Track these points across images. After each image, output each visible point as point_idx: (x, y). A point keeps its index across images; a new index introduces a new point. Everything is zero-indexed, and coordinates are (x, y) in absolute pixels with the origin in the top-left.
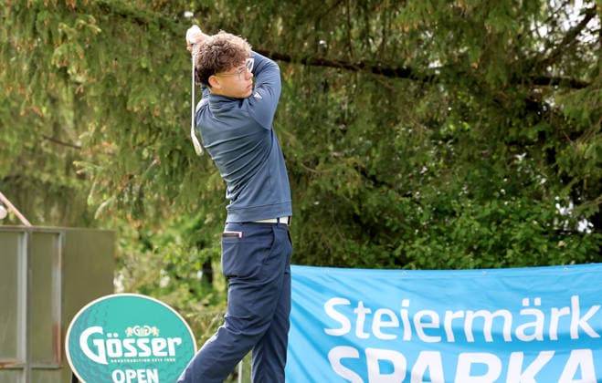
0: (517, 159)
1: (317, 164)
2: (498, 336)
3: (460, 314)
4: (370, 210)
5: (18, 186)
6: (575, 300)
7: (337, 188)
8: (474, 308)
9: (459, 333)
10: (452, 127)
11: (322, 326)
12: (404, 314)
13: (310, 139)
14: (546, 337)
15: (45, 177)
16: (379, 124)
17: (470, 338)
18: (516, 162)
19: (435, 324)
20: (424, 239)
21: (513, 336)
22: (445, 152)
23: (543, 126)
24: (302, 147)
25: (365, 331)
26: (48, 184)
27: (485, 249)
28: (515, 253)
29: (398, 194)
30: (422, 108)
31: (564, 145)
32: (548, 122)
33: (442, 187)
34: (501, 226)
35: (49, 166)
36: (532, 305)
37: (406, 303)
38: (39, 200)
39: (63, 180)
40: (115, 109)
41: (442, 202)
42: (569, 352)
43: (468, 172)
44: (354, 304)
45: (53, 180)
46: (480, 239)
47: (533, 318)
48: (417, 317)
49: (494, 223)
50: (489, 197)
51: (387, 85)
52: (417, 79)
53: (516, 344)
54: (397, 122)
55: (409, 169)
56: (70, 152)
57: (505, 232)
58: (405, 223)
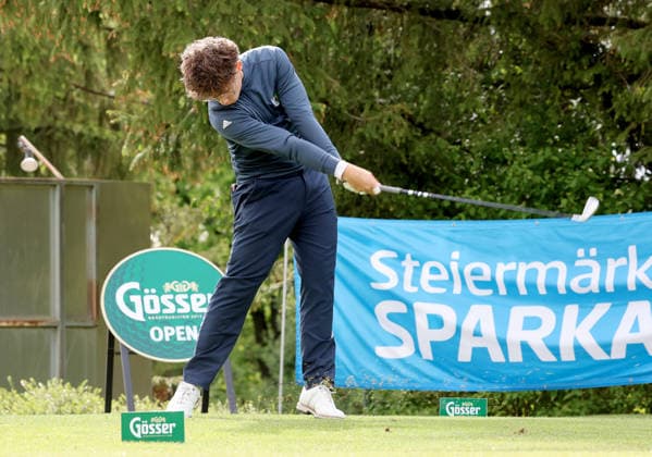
0: (572, 104)
1: (362, 110)
2: (551, 289)
3: (512, 266)
4: (418, 158)
5: (50, 137)
6: (632, 250)
7: (382, 136)
8: (528, 260)
9: (511, 286)
10: (503, 71)
11: (367, 280)
12: (454, 267)
13: (355, 85)
14: (602, 288)
15: (78, 128)
16: (427, 69)
17: (523, 291)
18: (570, 107)
19: (487, 277)
20: (475, 188)
21: (568, 288)
22: (496, 97)
23: (599, 69)
24: (346, 93)
25: (413, 284)
26: (81, 135)
27: (538, 198)
28: (569, 202)
29: (446, 142)
30: (472, 52)
31: (621, 89)
32: (605, 64)
33: (494, 134)
34: (554, 174)
35: (81, 116)
36: (587, 256)
37: (456, 255)
38: (71, 152)
39: (96, 131)
40: (149, 55)
41: (493, 150)
42: (627, 304)
43: (521, 118)
44: (401, 257)
45: (85, 131)
46: (533, 187)
47: (588, 269)
48: (468, 270)
49: (547, 172)
50: (541, 144)
51: (434, 27)
52: (466, 21)
53: (571, 297)
54: (446, 66)
55: (458, 116)
56: (103, 102)
57: (560, 180)
58: (455, 173)
